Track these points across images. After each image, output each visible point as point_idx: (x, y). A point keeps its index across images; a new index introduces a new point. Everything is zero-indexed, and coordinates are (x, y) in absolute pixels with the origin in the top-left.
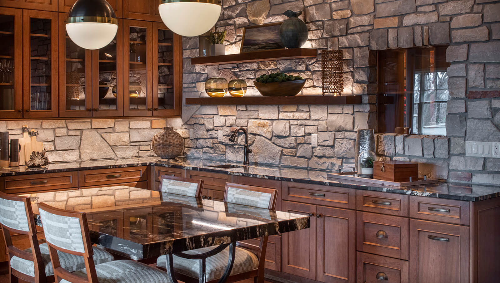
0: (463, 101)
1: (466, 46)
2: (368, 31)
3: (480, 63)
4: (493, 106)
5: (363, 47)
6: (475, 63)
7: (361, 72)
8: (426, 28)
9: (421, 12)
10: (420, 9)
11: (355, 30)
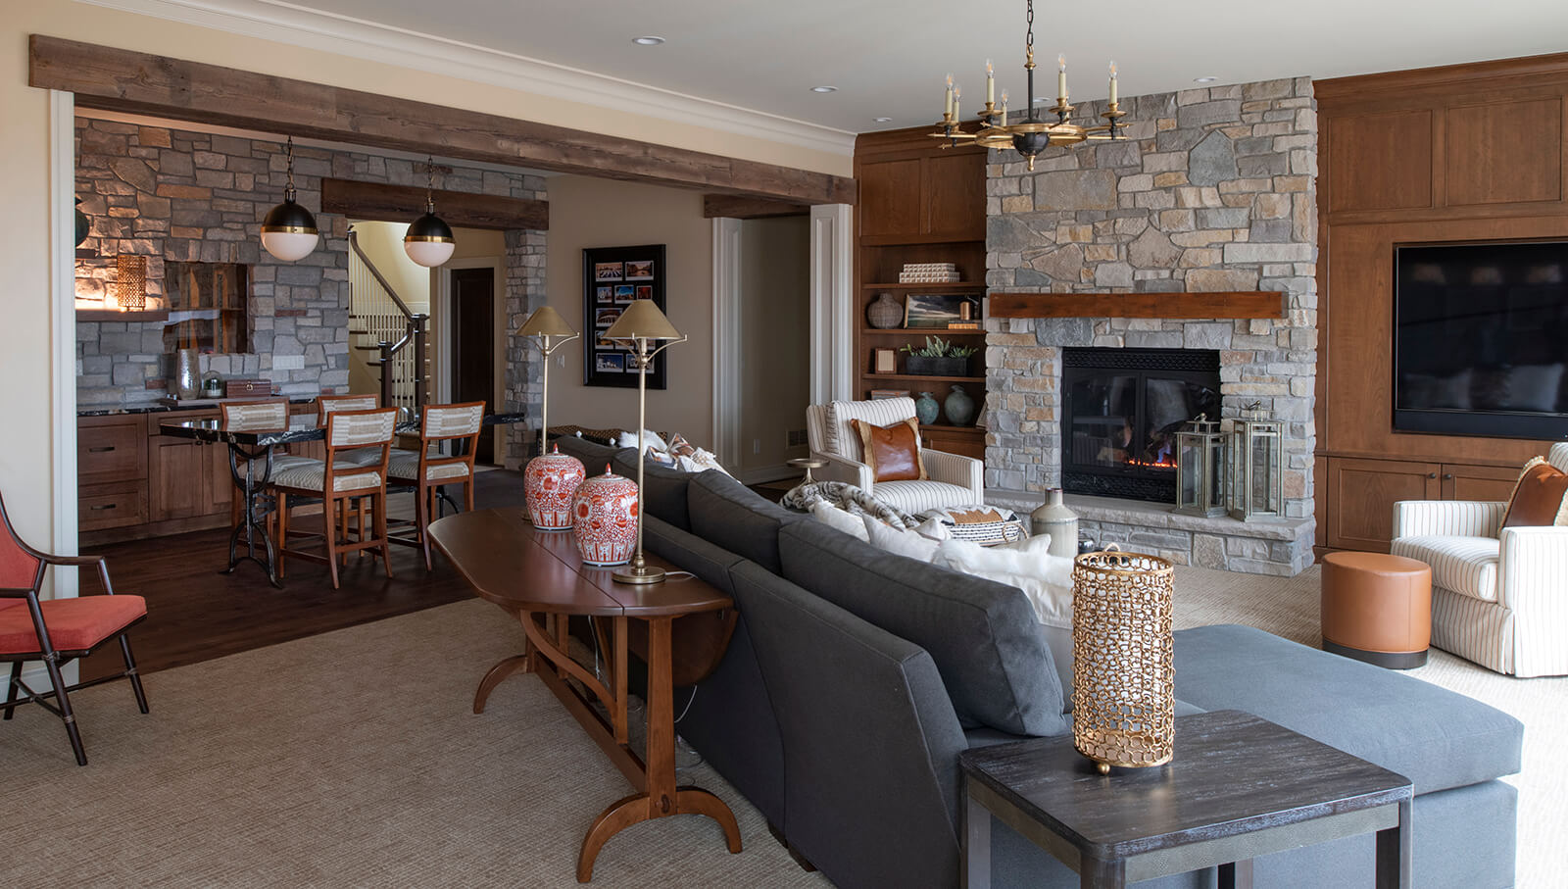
0: (271, 319)
1: (274, 267)
2: (162, 238)
3: (287, 285)
4: (298, 324)
5: (155, 255)
6: (283, 284)
7: (154, 284)
8: (233, 245)
9: (226, 228)
10: (225, 225)
11: (144, 235)
